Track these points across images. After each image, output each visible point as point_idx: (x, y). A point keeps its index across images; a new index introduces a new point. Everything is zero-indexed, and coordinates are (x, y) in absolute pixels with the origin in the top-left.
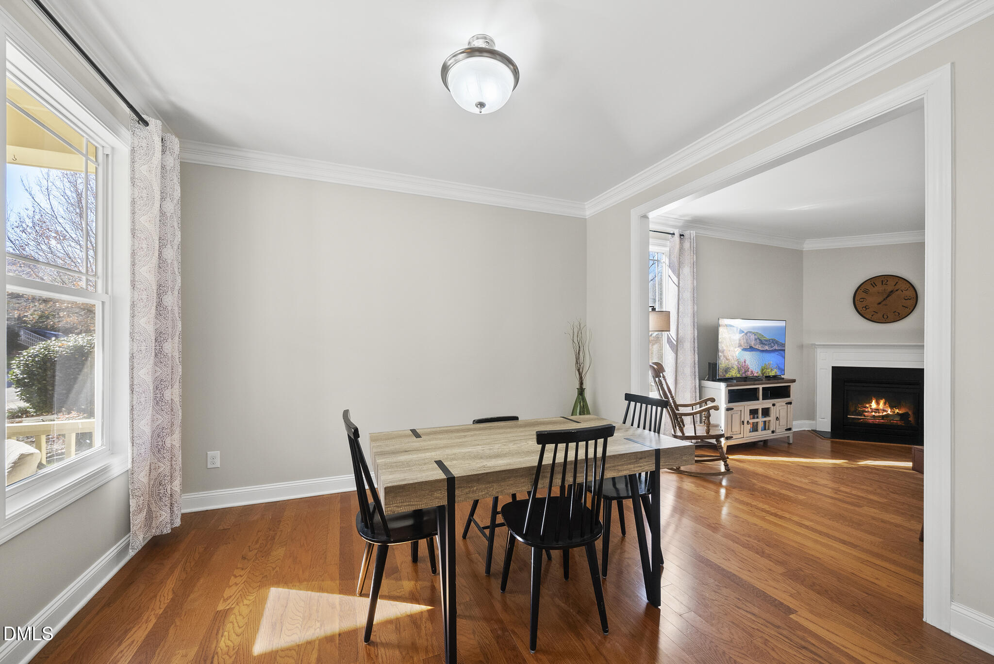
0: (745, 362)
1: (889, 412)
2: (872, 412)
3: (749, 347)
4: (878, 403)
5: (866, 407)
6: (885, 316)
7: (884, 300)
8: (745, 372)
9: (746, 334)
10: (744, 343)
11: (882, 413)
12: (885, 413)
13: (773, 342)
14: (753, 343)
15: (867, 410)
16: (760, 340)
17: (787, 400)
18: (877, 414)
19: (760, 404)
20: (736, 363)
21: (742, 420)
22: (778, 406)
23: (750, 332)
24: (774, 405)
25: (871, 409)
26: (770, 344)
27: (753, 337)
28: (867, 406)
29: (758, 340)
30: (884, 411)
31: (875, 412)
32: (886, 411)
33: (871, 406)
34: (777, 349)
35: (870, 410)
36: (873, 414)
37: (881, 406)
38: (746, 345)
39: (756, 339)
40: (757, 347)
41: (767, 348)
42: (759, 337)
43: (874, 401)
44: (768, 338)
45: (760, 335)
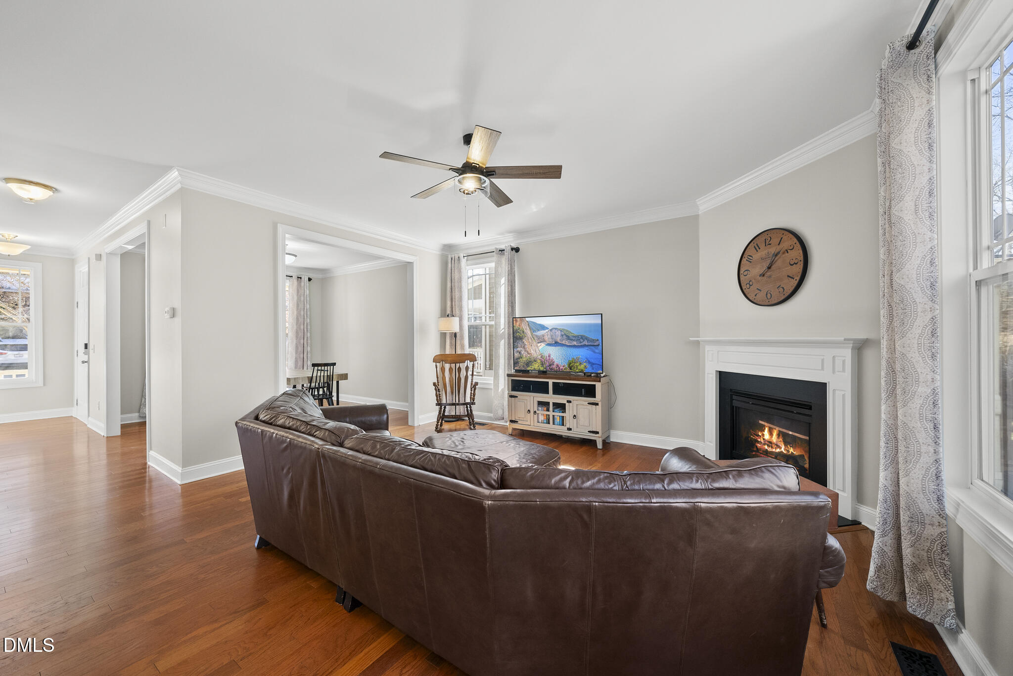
0: (549, 356)
1: (783, 450)
2: (765, 444)
3: (554, 343)
4: (771, 434)
5: (758, 436)
6: (769, 296)
7: (769, 268)
8: (550, 365)
9: (551, 330)
10: (548, 339)
11: (776, 449)
12: (778, 450)
13: (582, 338)
14: (558, 339)
15: (759, 440)
16: (567, 336)
17: (591, 400)
18: (770, 449)
19: (551, 398)
20: (539, 357)
21: (529, 408)
22: (577, 404)
23: (556, 329)
24: (569, 402)
25: (764, 439)
26: (579, 340)
27: (559, 333)
28: (760, 434)
29: (564, 336)
30: (778, 447)
31: (768, 446)
32: (780, 448)
33: (763, 435)
34: (587, 344)
35: (762, 441)
36: (766, 447)
37: (774, 439)
38: (551, 340)
39: (562, 335)
40: (563, 342)
41: (575, 343)
42: (566, 333)
43: (767, 429)
44: (576, 334)
45: (567, 331)
